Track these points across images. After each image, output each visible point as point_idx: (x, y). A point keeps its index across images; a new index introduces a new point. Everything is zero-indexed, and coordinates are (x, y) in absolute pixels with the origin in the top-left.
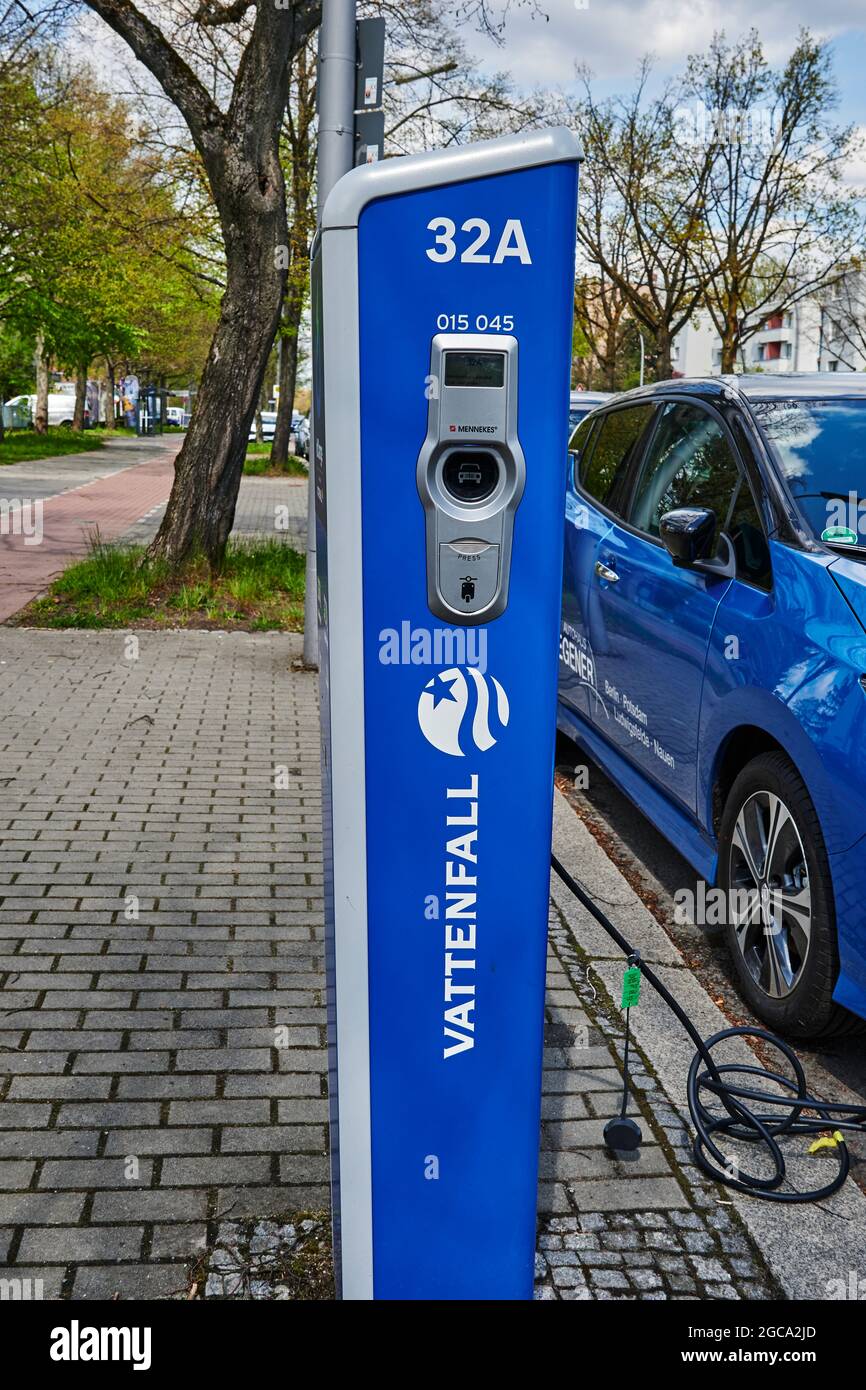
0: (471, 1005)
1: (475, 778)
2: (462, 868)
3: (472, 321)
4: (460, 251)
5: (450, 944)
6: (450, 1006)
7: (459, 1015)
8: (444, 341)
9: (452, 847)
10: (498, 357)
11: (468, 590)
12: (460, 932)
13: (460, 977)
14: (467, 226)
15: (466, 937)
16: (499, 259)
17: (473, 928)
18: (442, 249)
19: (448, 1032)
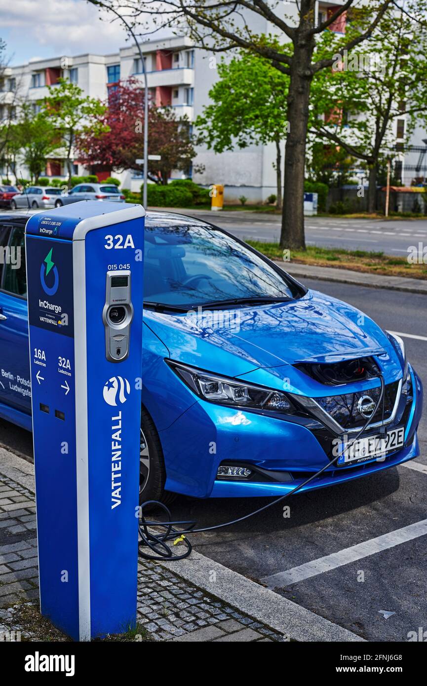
0: (120, 489)
1: (120, 412)
2: (117, 443)
3: (118, 266)
4: (114, 245)
5: (113, 469)
6: (114, 490)
7: (116, 494)
8: (110, 274)
9: (113, 437)
10: (125, 278)
11: (118, 352)
12: (116, 465)
13: (116, 480)
14: (116, 238)
15: (118, 466)
16: (125, 247)
17: (120, 463)
18: (109, 245)
19: (113, 500)
